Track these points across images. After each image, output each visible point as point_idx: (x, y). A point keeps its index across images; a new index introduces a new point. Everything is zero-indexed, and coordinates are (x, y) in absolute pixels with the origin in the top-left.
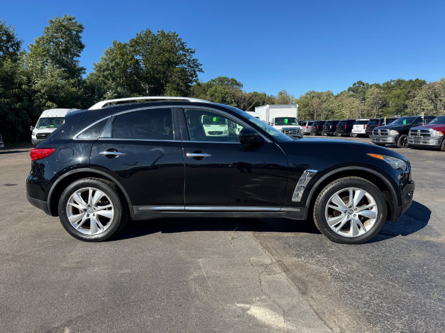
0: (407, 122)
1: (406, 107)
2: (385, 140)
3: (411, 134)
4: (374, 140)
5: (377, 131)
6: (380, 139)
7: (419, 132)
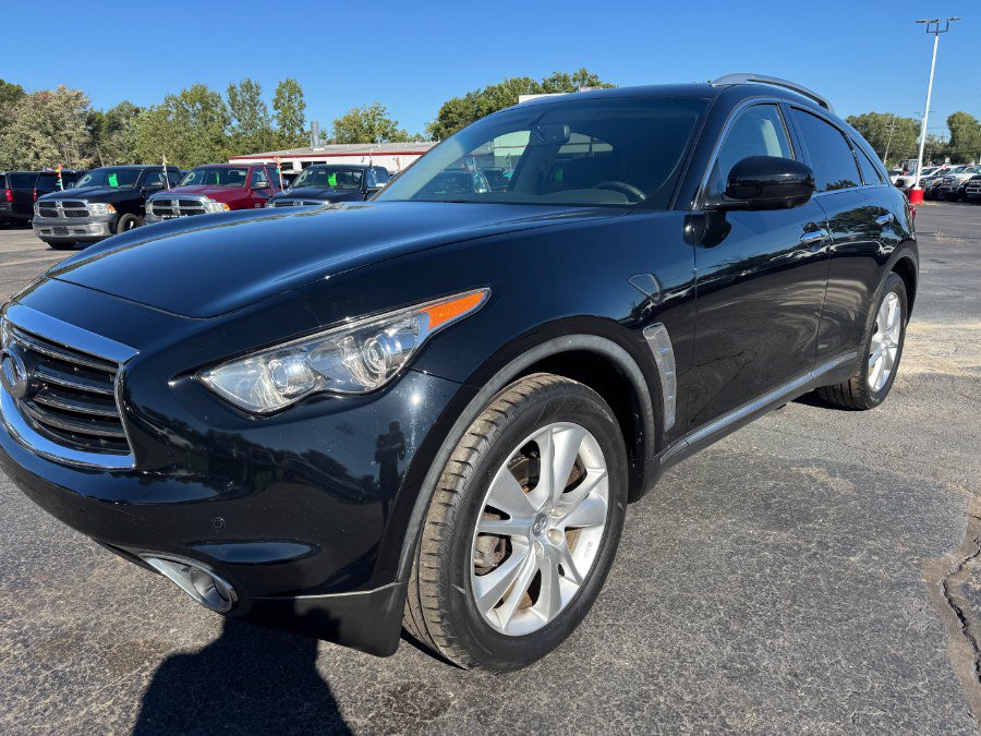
0: (120, 181)
2: (83, 231)
3: (155, 211)
4: (48, 231)
5: (53, 205)
6: (68, 227)
7: (176, 205)
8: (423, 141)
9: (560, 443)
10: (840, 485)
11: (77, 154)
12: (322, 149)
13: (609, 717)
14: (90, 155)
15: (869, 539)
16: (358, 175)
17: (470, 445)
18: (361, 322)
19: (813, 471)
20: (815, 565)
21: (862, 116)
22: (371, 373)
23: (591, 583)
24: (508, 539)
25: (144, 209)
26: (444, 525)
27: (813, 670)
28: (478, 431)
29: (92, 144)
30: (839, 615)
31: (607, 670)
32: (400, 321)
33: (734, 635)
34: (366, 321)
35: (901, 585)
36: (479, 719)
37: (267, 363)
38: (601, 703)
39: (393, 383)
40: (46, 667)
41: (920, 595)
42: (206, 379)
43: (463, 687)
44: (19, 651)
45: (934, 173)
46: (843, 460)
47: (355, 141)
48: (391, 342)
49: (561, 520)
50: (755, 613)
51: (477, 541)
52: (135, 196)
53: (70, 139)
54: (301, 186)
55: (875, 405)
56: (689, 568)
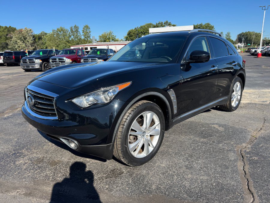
0: (43, 54)
1: (7, 44)
2: (33, 67)
3: (52, 61)
4: (24, 67)
5: (26, 60)
6: (30, 66)
7: (57, 60)
8: (123, 41)
9: (148, 116)
10: (221, 129)
11: (30, 46)
12: (96, 44)
13: (158, 175)
14: (34, 46)
15: (225, 141)
16: (105, 51)
17: (128, 115)
18: (104, 89)
19: (215, 126)
20: (211, 146)
21: (246, 32)
22: (106, 100)
23: (156, 148)
24: (137, 136)
25: (49, 61)
26: (122, 132)
27: (205, 167)
28: (129, 112)
29: (34, 43)
30: (214, 156)
31: (159, 167)
32: (112, 89)
33: (189, 160)
34: (105, 89)
35: (230, 150)
36: (130, 175)
37: (85, 97)
38: (157, 173)
39: (111, 102)
40: (36, 165)
41: (234, 152)
42: (73, 101)
43: (127, 169)
44: (30, 162)
45: (265, 48)
46: (223, 123)
47: (105, 41)
48: (111, 93)
49: (149, 133)
50: (195, 156)
51: (129, 137)
52: (47, 58)
53: (28, 42)
54: (90, 54)
55: (234, 110)
56: (181, 146)
